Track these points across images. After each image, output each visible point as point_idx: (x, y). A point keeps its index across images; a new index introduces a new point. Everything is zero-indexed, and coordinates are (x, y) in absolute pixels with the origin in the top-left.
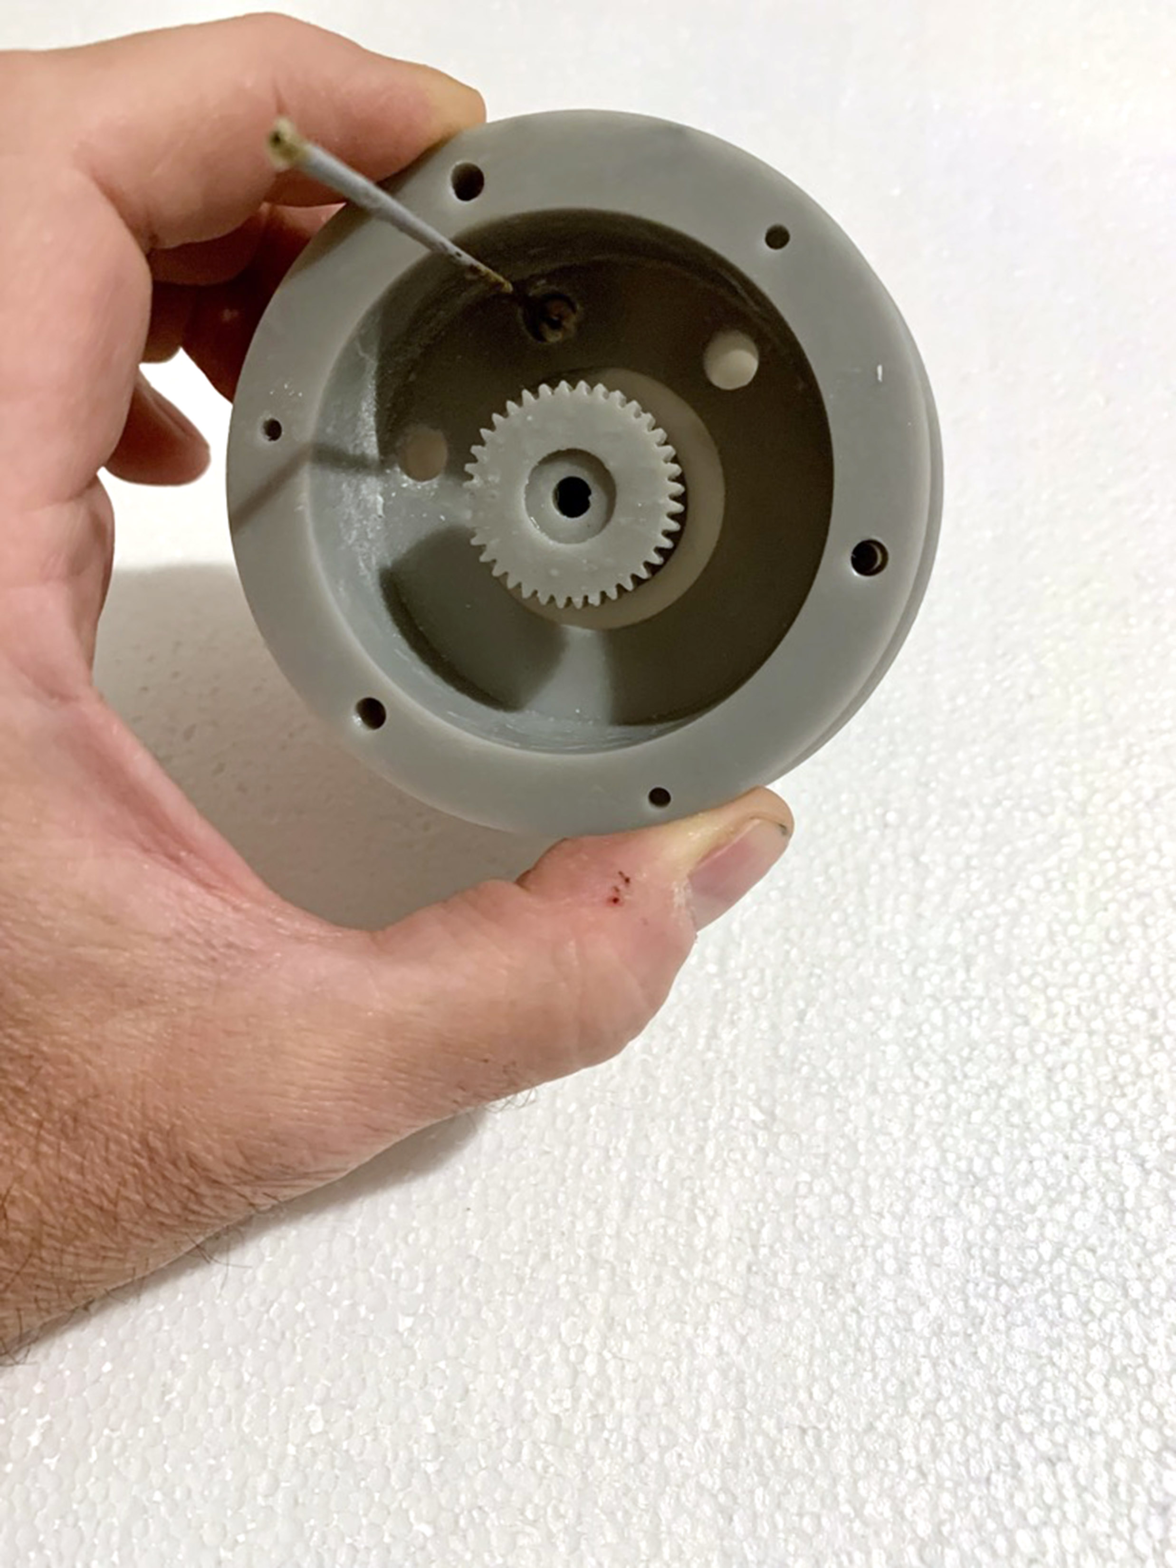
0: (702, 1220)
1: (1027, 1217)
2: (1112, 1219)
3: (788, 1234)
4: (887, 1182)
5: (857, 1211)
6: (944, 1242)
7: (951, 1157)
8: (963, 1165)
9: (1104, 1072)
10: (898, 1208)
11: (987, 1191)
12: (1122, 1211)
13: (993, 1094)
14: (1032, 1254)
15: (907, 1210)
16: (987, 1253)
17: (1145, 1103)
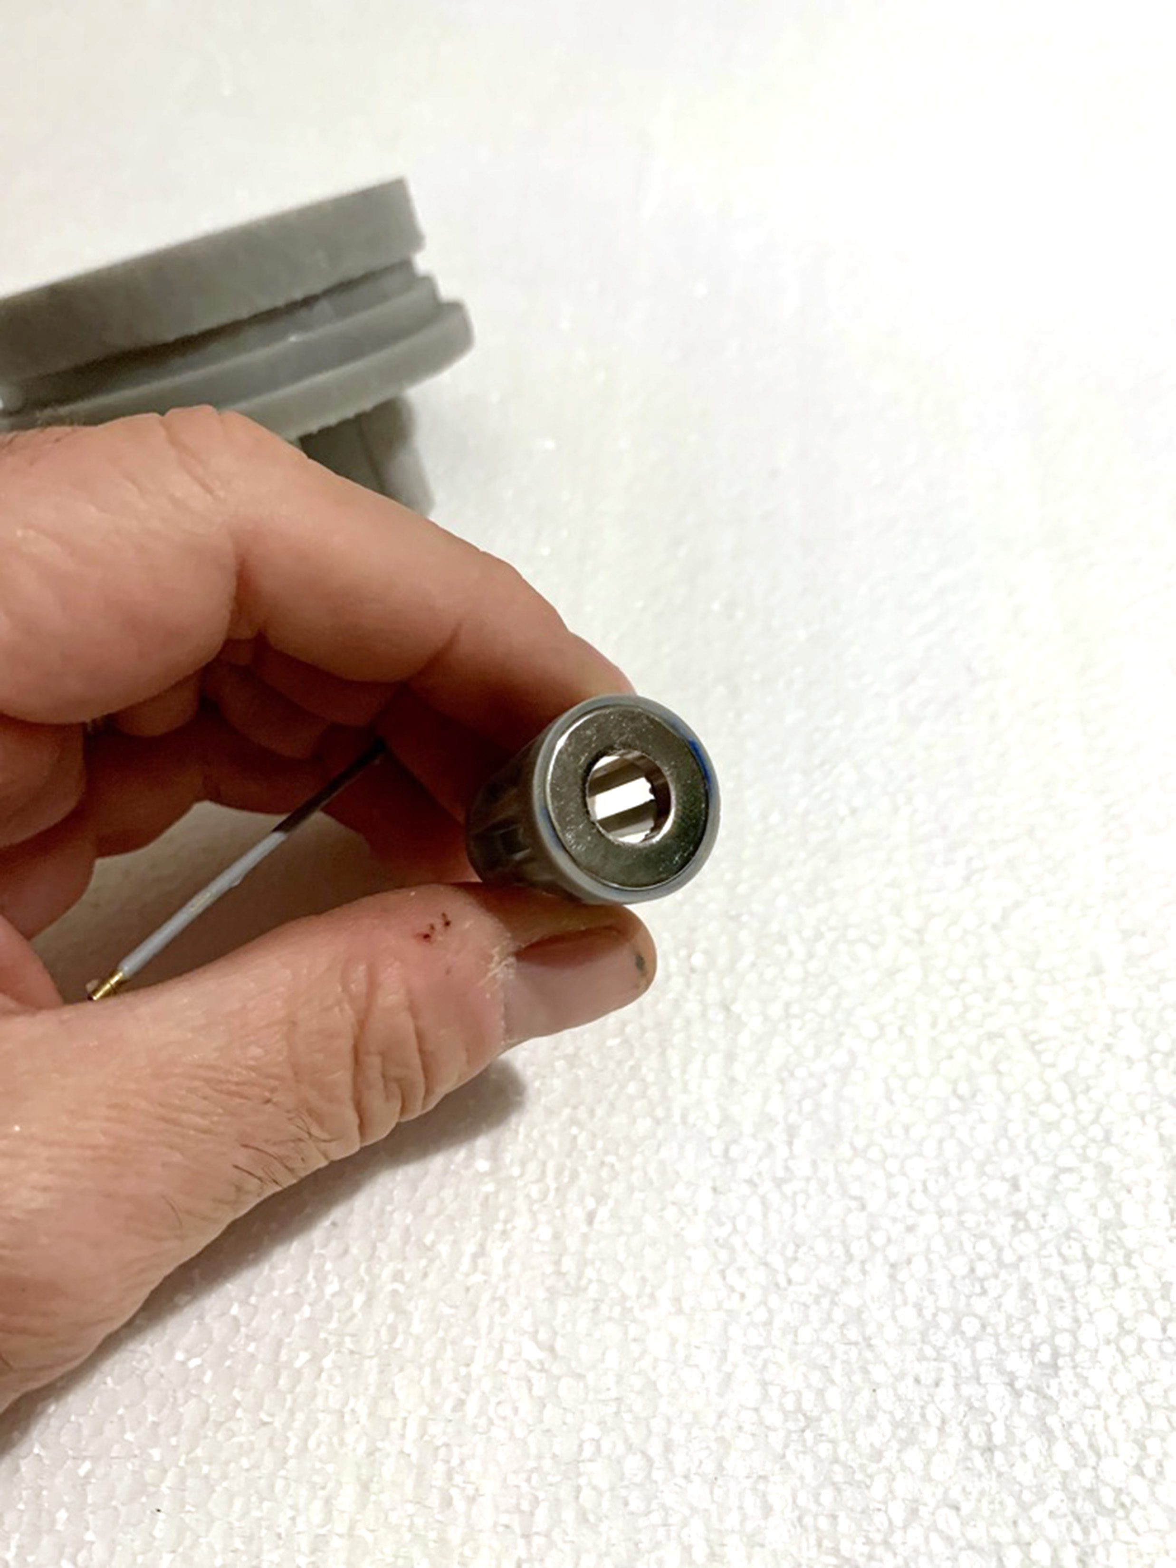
0: (459, 1504)
1: (873, 1468)
2: (979, 1462)
3: (569, 1515)
4: (695, 1431)
5: (657, 1475)
6: (767, 1510)
7: (774, 1392)
8: (790, 1403)
9: (959, 1265)
10: (709, 1468)
11: (820, 1437)
12: (989, 1449)
13: (825, 1302)
14: (880, 1519)
15: (721, 1468)
16: (824, 1523)
17: (1011, 1302)
